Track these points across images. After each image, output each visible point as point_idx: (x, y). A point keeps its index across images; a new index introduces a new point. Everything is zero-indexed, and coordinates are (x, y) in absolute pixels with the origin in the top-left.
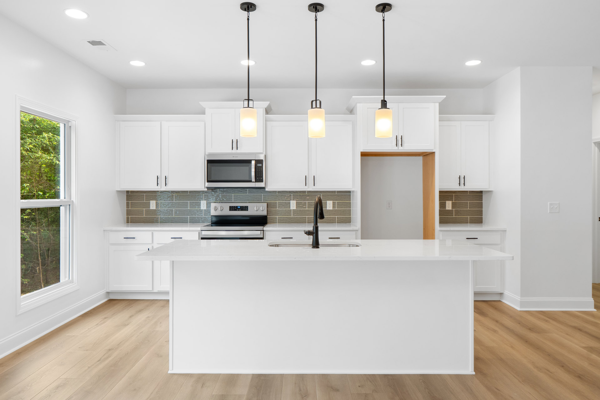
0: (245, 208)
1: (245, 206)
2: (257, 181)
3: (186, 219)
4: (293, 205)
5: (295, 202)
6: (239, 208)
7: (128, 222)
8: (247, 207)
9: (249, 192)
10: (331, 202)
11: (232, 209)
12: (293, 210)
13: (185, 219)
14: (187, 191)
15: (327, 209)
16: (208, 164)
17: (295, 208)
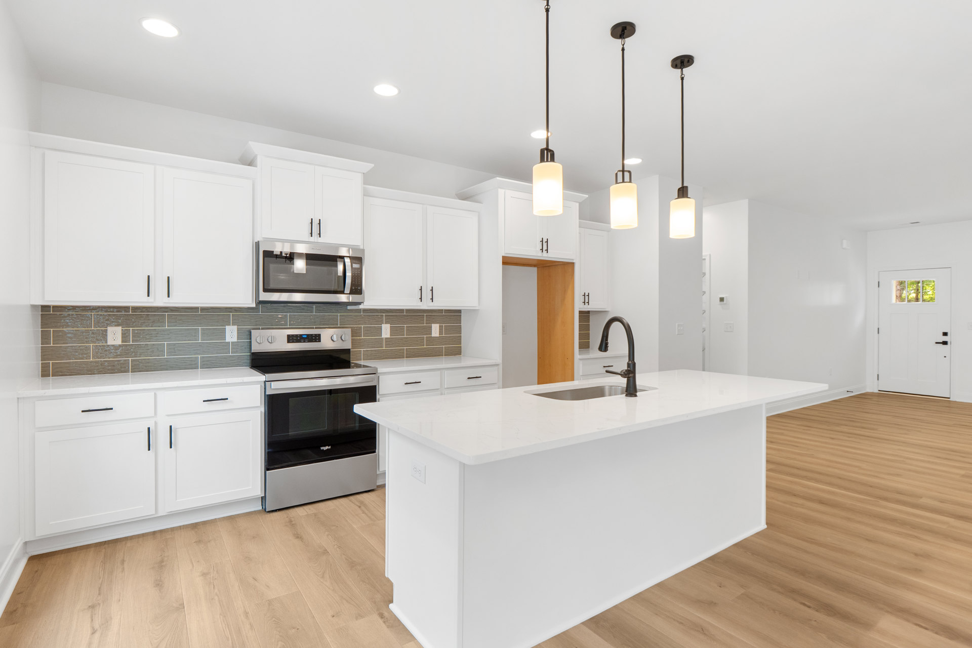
0: (316, 338)
1: (316, 335)
2: (352, 292)
3: (194, 361)
4: (386, 331)
5: (388, 326)
6: (304, 338)
7: (45, 373)
8: (319, 336)
9: (318, 311)
10: (438, 325)
11: (291, 339)
12: (386, 338)
13: (191, 361)
14: (197, 308)
15: (432, 336)
16: (265, 258)
17: (388, 336)
